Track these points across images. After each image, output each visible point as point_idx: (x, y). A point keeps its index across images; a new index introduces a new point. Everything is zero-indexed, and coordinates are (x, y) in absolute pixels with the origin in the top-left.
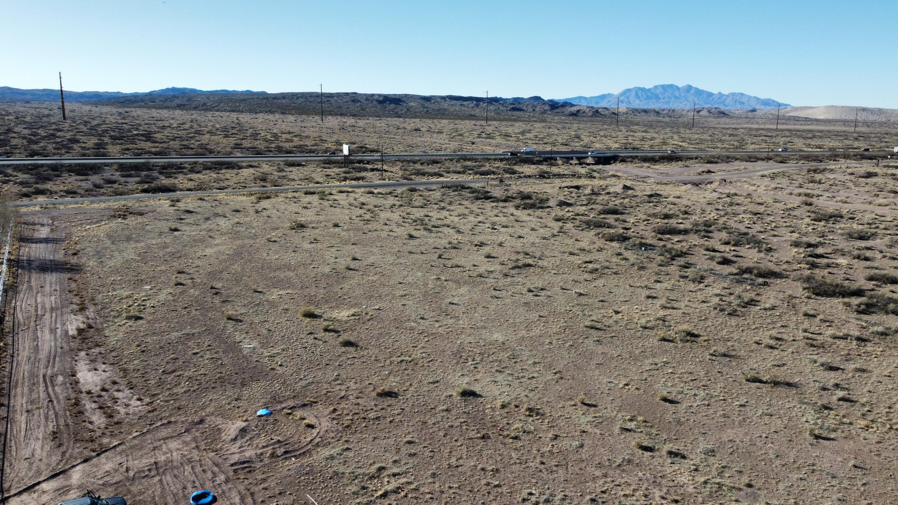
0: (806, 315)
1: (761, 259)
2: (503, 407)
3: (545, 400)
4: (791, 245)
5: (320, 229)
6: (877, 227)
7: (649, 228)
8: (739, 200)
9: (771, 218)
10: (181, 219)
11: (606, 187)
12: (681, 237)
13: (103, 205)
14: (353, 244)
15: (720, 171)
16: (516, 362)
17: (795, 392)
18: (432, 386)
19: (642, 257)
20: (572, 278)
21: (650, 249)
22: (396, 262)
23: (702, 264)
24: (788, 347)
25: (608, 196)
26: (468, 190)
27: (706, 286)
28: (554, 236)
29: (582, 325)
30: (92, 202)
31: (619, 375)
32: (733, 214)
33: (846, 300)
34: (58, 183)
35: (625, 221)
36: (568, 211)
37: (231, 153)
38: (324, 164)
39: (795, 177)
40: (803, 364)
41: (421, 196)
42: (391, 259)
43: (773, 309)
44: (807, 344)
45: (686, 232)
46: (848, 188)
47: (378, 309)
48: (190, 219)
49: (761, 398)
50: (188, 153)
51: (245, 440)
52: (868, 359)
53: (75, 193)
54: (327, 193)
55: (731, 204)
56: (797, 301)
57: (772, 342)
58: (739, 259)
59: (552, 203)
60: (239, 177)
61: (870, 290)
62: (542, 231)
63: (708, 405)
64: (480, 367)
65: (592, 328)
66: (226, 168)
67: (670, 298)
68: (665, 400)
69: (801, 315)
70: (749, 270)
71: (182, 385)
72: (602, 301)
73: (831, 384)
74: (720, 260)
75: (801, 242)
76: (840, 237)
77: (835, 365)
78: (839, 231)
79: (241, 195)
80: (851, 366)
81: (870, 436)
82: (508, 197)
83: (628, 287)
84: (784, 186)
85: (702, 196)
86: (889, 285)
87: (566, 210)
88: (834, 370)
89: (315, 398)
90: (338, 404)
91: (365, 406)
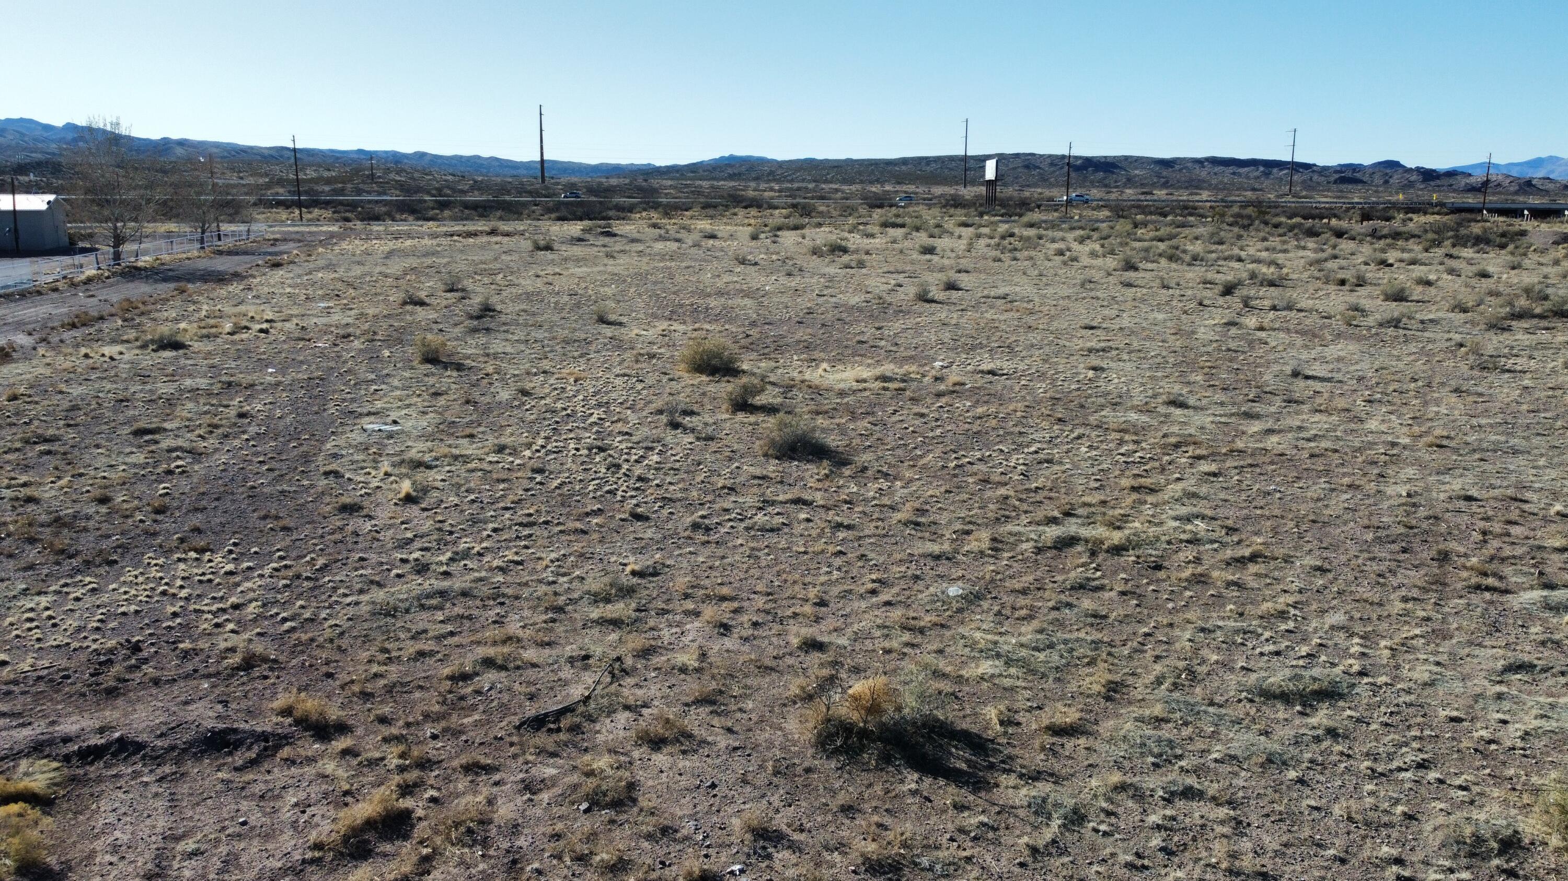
14: (959, 272)
30: (437, 226)
47: (993, 373)
89: (366, 696)
90: (472, 769)
91: (666, 831)
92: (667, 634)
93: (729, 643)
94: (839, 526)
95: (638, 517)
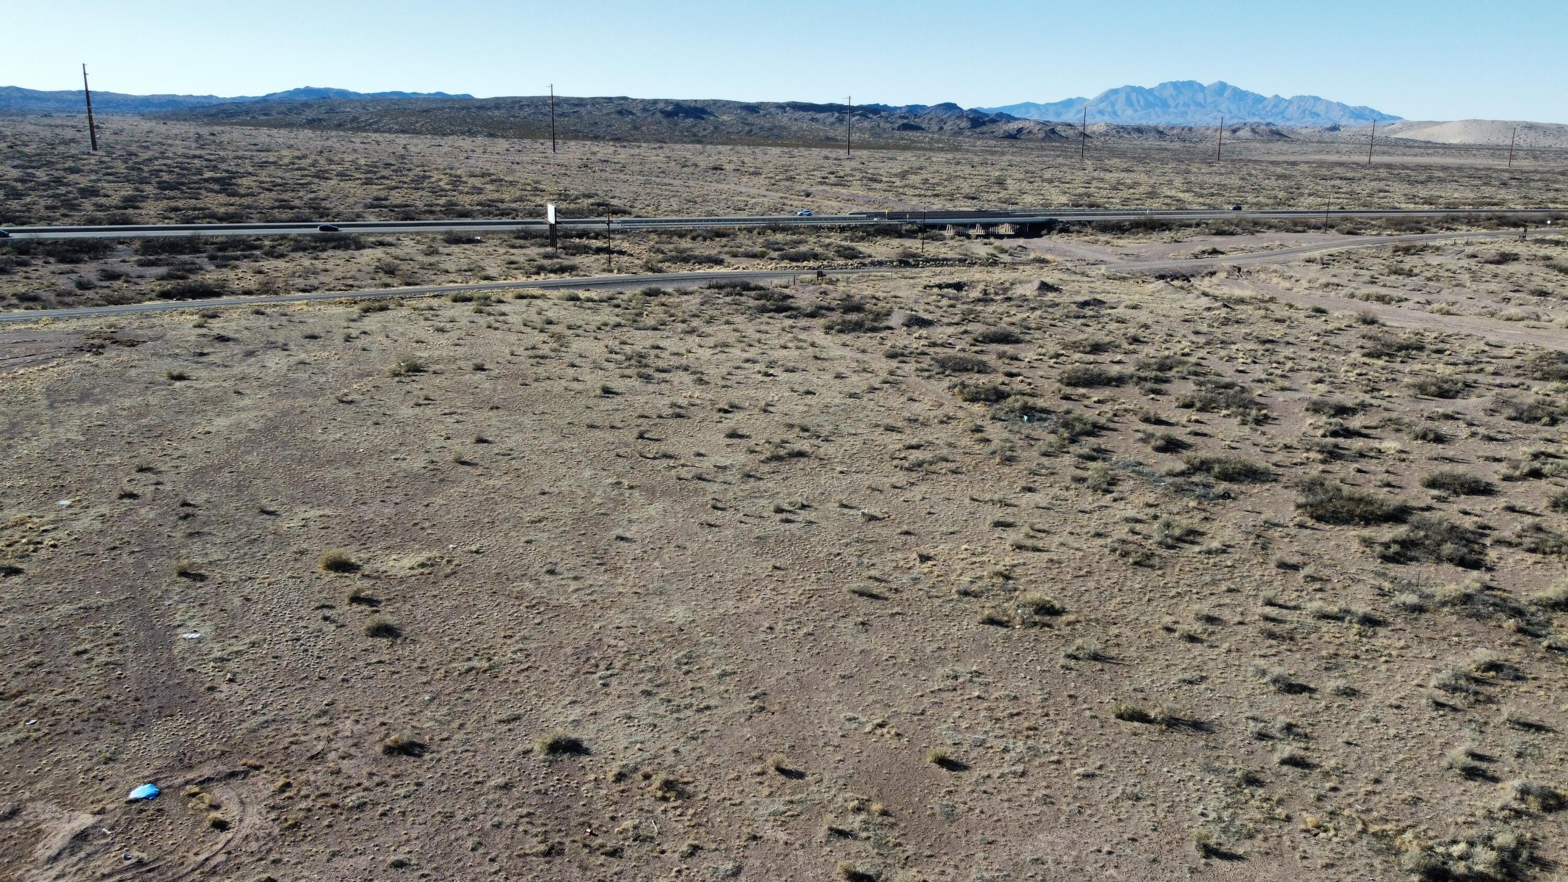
0: (1283, 565)
1: (1243, 439)
2: (620, 777)
3: (709, 760)
4: (1307, 410)
5: (447, 375)
6: (1481, 370)
7: (1055, 373)
8: (1244, 312)
9: (1289, 351)
10: (202, 354)
11: (1012, 284)
12: (1106, 393)
13: (74, 325)
14: (492, 408)
15: (1236, 249)
16: (687, 673)
17: (1202, 743)
18: (504, 727)
19: (1018, 436)
20: (867, 483)
21: (1040, 420)
22: (556, 446)
23: (1126, 451)
24: (1223, 640)
25: (1006, 304)
26: (753, 293)
27: (1115, 500)
28: (873, 389)
29: (845, 589)
30: (56, 319)
31: (876, 702)
32: (1222, 342)
33: (1367, 532)
34: (16, 278)
35: (1017, 359)
36: (920, 338)
37: (358, 216)
38: (517, 238)
39: (1369, 262)
40: (1240, 678)
41: (663, 305)
42: (548, 439)
43: (1224, 552)
44: (1262, 632)
45: (1120, 381)
46: (1457, 285)
47: (477, 552)
48: (219, 353)
49: (1132, 757)
50: (284, 216)
51: (75, 859)
52: (1370, 666)
53: (35, 299)
54: (493, 298)
55: (1226, 322)
56: (1276, 533)
57: (1197, 628)
58: (1199, 440)
59: (896, 320)
60: (350, 266)
61: (1422, 509)
62: (855, 378)
63: (1023, 774)
64: (614, 682)
65: (861, 594)
66: (334, 248)
67: (1037, 527)
68: (943, 762)
69: (1272, 565)
70: (1204, 466)
71: (20, 726)
72: (907, 533)
73: (1278, 726)
74: (1160, 443)
75: (1326, 404)
76: (1406, 392)
77: (1301, 681)
78: (1407, 380)
79: (335, 303)
80: (1332, 683)
81: (1316, 851)
82: (821, 308)
83: (967, 501)
84: (1343, 281)
85: (1179, 304)
86: (1463, 497)
87: (917, 335)
88: (1295, 692)
89: (262, 757)
90: (300, 771)
91: (349, 777)
92: (340, 726)
93: (359, 726)
94: (394, 673)
95: (321, 678)
